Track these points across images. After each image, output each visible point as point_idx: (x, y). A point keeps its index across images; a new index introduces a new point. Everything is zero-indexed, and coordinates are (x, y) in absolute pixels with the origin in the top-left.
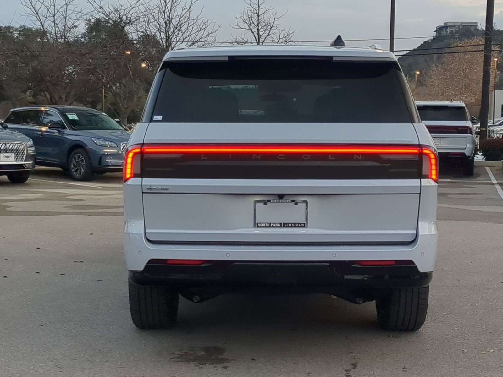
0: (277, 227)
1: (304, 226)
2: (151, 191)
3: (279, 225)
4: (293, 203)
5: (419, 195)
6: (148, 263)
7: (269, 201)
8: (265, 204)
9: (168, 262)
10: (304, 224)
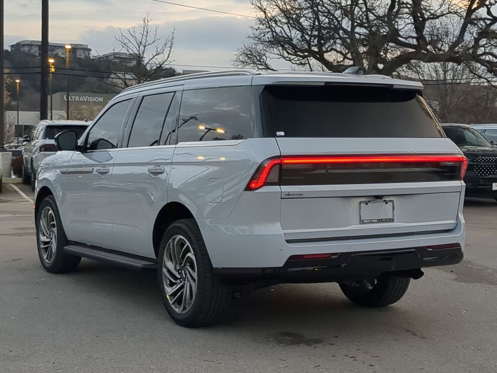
0: (375, 222)
1: (393, 221)
2: (289, 196)
3: (377, 221)
4: (385, 203)
5: (459, 193)
6: (288, 259)
7: (369, 201)
8: (367, 204)
9: (305, 257)
10: (393, 219)
